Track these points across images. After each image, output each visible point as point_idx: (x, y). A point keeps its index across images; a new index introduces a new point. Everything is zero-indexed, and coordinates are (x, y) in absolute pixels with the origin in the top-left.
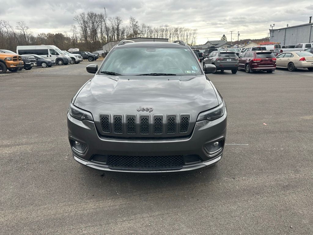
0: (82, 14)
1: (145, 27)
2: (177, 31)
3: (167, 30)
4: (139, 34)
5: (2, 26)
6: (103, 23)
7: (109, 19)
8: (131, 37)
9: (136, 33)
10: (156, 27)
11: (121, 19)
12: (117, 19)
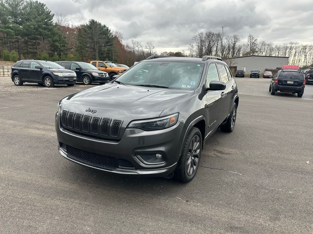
0: (201, 33)
1: (265, 45)
2: (306, 49)
3: (291, 48)
4: (257, 52)
5: (135, 46)
6: (220, 41)
7: (226, 38)
8: (246, 55)
9: (253, 51)
10: (278, 45)
11: (238, 37)
12: (235, 37)
